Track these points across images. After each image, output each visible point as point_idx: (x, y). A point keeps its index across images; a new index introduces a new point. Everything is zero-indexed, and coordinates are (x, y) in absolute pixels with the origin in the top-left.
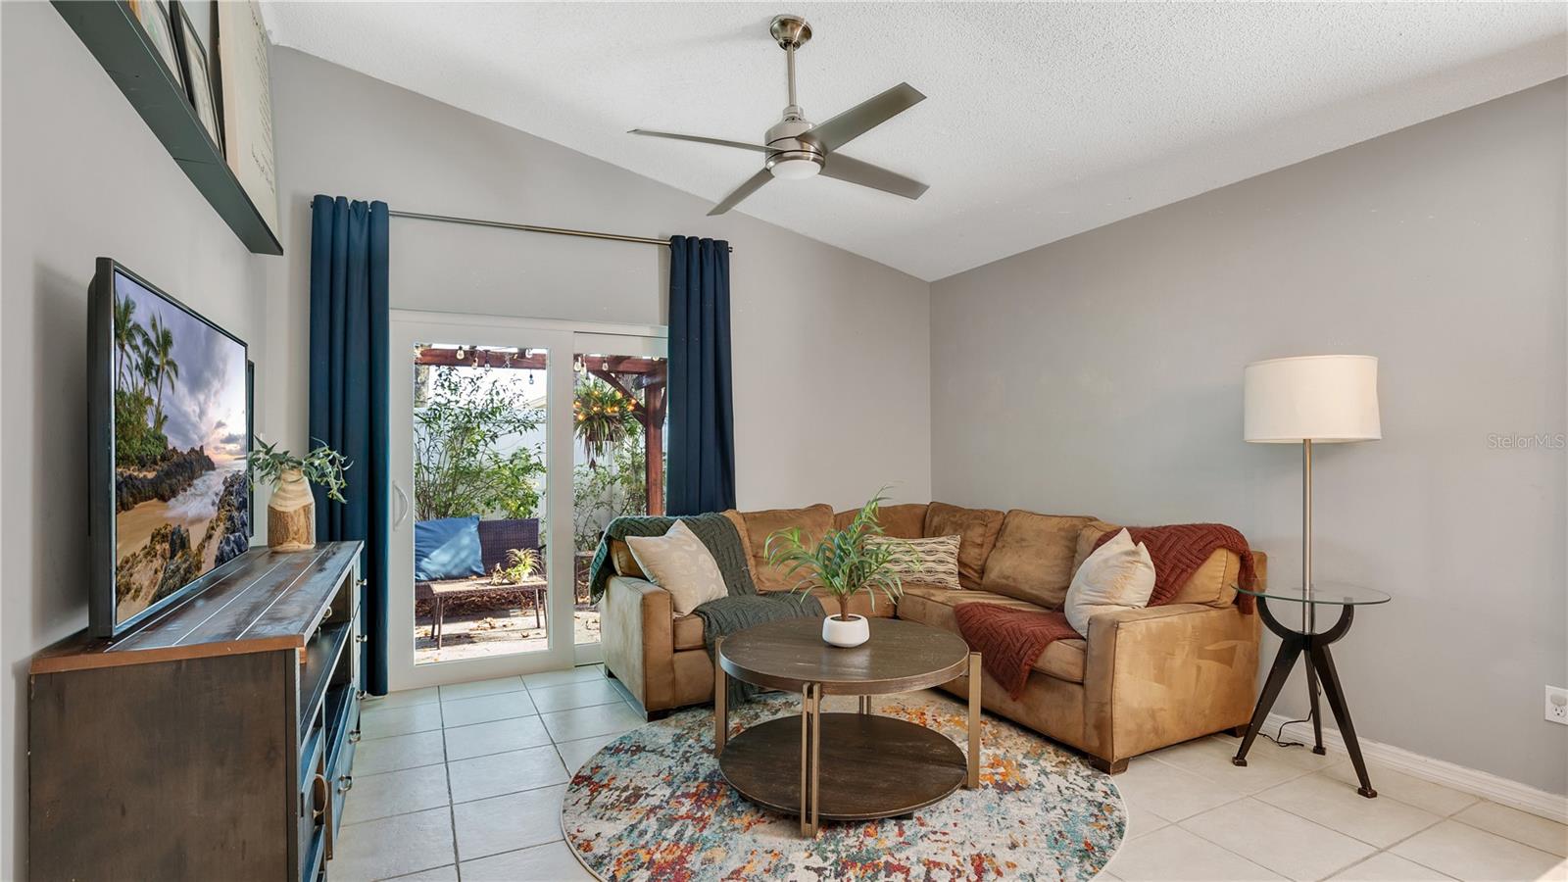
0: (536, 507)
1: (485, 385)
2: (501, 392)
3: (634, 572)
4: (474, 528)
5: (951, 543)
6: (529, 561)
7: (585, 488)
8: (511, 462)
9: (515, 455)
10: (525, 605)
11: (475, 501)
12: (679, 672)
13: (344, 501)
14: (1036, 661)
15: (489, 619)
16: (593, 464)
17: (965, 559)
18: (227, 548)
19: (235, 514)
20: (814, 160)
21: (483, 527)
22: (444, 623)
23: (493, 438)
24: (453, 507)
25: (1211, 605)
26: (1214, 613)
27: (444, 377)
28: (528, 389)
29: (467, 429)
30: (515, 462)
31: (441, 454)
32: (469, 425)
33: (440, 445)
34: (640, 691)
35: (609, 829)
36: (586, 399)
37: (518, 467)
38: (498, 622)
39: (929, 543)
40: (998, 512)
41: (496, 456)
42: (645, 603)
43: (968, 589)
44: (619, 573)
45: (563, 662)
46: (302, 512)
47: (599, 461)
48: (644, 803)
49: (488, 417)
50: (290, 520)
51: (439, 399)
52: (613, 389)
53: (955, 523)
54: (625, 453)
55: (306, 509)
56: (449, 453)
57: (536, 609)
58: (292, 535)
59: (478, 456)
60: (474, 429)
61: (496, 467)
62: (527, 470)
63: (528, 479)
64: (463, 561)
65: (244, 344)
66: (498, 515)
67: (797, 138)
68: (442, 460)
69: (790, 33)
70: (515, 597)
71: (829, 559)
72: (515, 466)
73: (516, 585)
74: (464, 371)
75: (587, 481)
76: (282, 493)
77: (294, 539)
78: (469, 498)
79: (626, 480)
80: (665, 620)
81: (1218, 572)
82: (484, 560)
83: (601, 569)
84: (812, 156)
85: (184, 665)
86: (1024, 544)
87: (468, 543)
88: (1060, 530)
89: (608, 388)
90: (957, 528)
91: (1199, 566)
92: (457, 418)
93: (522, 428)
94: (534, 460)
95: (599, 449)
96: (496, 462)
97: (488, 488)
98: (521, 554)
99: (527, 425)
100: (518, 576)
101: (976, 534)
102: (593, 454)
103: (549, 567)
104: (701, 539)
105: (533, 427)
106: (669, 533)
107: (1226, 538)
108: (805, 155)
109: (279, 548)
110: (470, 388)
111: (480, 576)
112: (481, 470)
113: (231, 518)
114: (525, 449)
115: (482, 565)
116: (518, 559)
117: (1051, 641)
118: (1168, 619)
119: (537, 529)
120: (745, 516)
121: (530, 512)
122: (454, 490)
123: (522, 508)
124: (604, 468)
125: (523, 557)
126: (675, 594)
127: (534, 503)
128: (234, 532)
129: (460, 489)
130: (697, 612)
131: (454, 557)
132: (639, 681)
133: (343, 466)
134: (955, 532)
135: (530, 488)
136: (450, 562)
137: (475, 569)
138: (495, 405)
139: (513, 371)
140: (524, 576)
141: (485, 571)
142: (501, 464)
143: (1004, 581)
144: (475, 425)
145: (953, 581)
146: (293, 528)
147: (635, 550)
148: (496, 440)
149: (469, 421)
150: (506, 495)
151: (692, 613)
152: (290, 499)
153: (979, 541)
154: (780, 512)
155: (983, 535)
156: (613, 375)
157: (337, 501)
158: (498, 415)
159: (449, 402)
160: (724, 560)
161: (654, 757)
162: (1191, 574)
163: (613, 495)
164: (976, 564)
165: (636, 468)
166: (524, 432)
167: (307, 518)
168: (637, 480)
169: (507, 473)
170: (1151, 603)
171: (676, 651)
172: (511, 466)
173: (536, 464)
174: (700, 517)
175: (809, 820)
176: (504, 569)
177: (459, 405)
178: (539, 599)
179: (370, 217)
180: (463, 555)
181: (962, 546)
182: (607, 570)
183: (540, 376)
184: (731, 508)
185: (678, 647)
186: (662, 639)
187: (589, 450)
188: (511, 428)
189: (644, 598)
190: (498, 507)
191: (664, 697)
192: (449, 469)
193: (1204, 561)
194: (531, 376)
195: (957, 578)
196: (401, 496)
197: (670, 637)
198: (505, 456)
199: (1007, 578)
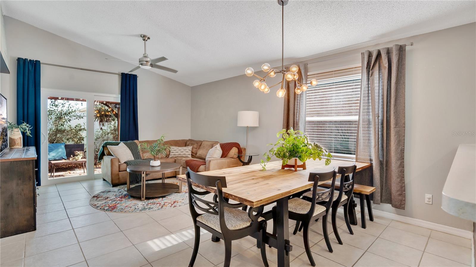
0: (83, 141)
1: (67, 105)
2: (72, 107)
3: (109, 154)
4: (63, 146)
5: (190, 148)
6: (81, 154)
7: (99, 136)
8: (75, 128)
9: (76, 126)
10: (80, 168)
11: (63, 139)
12: (120, 176)
13: (31, 136)
14: (198, 170)
15: (69, 171)
16: (101, 129)
17: (193, 151)
18: (3, 147)
19: (5, 137)
20: (150, 66)
21: (66, 147)
22: (55, 172)
23: (70, 120)
24: (56, 141)
25: (232, 158)
26: (233, 159)
27: (53, 103)
28: (80, 107)
29: (60, 118)
30: (77, 128)
31: (52, 125)
32: (61, 117)
33: (51, 122)
34: (111, 181)
35: (100, 203)
36: (99, 111)
37: (77, 129)
38: (72, 172)
39: (185, 148)
40: (201, 141)
41: (70, 126)
42: (112, 160)
43: (193, 158)
44: (106, 155)
45: (91, 178)
46: (19, 139)
47: (103, 128)
48: (109, 199)
49: (67, 114)
50: (16, 140)
51: (51, 109)
52: (108, 108)
53: (191, 143)
54: (112, 126)
55: (20, 138)
56: (54, 125)
57: (84, 169)
58: (17, 144)
59: (65, 126)
60: (62, 118)
61: (70, 129)
62: (80, 130)
63: (81, 133)
64: (60, 155)
65: (6, 99)
66: (71, 143)
67: (146, 61)
68: (52, 127)
69: (145, 38)
70: (77, 166)
71: (152, 149)
72: (76, 129)
73: (77, 161)
74: (59, 101)
75: (100, 134)
76: (13, 134)
77: (17, 145)
78: (61, 138)
79: (112, 134)
80: (117, 164)
81: (234, 151)
82: (67, 155)
83: (101, 154)
84: (149, 65)
85: (12, 162)
86: (204, 147)
87: (61, 151)
88: (211, 144)
89: (106, 108)
90: (192, 144)
91: (230, 150)
92: (57, 115)
93: (79, 118)
94: (82, 127)
95: (103, 125)
96: (70, 128)
97: (67, 135)
98: (79, 152)
99: (81, 117)
100: (78, 158)
101: (195, 146)
102: (101, 126)
103: (87, 156)
104: (128, 147)
105: (82, 118)
106: (119, 145)
107: (237, 145)
108: (148, 65)
109: (13, 147)
110: (62, 106)
111: (65, 159)
112: (65, 130)
113: (4, 138)
114: (80, 124)
115: (66, 157)
116: (78, 154)
117: (201, 165)
118: (222, 160)
119: (84, 147)
120: (140, 142)
121: (81, 142)
122: (56, 135)
123: (79, 141)
124: (105, 130)
125: (79, 153)
126: (120, 159)
127: (83, 140)
128: (4, 142)
129: (58, 135)
130: (125, 163)
131: (57, 154)
132: (110, 178)
133: (30, 128)
134: (191, 145)
135: (81, 135)
136: (56, 155)
137: (64, 158)
138: (70, 111)
139: (76, 101)
140: (80, 158)
141: (67, 158)
142: (72, 128)
143: (199, 156)
144: (63, 117)
145: (190, 156)
146: (17, 142)
147: (110, 149)
148: (70, 121)
149: (61, 116)
150: (74, 137)
151: (124, 163)
152: (16, 135)
153: (196, 147)
154: (150, 141)
155: (197, 146)
156: (108, 104)
157: (30, 136)
158: (71, 114)
159: (55, 110)
160: (133, 152)
161: (112, 192)
162: (229, 152)
163: (108, 138)
164: (195, 152)
165: (115, 130)
166: (79, 119)
167: (21, 140)
168: (115, 134)
169: (74, 131)
170: (221, 158)
171: (119, 171)
172: (75, 129)
173: (83, 129)
174: (128, 142)
175: (143, 197)
176: (74, 157)
177: (58, 111)
178: (85, 166)
179: (35, 65)
180: (60, 154)
181: (192, 149)
182: (103, 154)
183: (85, 103)
184: (136, 140)
185: (120, 170)
186: (116, 169)
187: (100, 125)
188: (75, 118)
189: (111, 159)
190: (71, 141)
191: (117, 182)
192: (54, 129)
193: (231, 149)
194: (82, 103)
195: (191, 156)
196: (44, 136)
197: (118, 168)
198: (73, 126)
199: (200, 155)
